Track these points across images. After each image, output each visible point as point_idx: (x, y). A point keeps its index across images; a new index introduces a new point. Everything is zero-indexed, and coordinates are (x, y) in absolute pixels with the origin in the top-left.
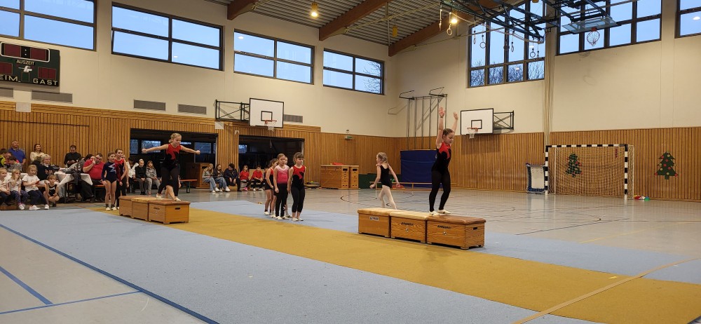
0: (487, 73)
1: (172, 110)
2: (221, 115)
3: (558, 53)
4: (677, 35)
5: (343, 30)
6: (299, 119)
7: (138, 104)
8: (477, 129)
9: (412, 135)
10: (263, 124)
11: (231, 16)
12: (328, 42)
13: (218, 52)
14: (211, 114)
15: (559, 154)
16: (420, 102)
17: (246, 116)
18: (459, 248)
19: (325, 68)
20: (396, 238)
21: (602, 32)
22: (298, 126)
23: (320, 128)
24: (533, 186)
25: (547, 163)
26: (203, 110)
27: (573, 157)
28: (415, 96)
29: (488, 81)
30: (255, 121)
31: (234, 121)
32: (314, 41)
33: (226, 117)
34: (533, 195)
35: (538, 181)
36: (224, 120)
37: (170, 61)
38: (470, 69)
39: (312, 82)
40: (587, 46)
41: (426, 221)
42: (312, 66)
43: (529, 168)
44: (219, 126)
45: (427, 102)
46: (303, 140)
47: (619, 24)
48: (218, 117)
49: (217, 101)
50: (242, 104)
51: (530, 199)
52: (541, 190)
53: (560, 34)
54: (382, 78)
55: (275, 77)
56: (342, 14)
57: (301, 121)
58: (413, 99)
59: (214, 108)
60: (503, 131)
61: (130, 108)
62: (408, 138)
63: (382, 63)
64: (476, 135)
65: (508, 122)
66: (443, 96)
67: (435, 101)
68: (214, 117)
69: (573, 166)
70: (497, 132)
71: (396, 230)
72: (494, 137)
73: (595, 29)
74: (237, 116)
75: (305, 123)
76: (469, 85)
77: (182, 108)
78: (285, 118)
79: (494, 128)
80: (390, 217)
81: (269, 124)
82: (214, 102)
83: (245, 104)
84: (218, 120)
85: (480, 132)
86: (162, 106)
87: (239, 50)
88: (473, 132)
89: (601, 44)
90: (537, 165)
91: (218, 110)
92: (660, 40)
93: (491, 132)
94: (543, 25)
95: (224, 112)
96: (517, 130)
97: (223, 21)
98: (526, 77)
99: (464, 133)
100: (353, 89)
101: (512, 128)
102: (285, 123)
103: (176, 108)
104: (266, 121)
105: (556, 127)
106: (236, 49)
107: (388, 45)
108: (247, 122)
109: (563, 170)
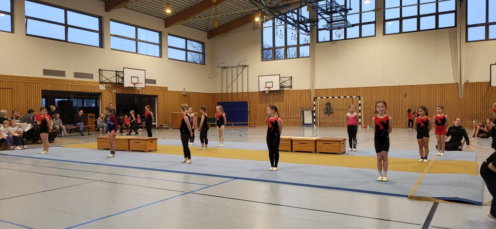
0: (274, 53)
1: (69, 76)
2: (104, 79)
3: (318, 42)
4: (384, 34)
5: (182, 21)
6: (154, 82)
7: (46, 72)
8: (269, 88)
9: (225, 91)
10: (132, 85)
11: (108, 9)
12: (171, 29)
13: (97, 35)
14: (96, 79)
15: (320, 103)
16: (230, 70)
17: (120, 80)
18: (337, 154)
19: (169, 47)
20: (296, 151)
21: (343, 30)
22: (153, 87)
23: (167, 88)
24: (305, 122)
25: (314, 108)
26: (91, 76)
27: (328, 104)
28: (226, 66)
29: (275, 58)
30: (127, 84)
31: (112, 83)
32: (161, 28)
33: (107, 81)
34: (306, 128)
35: (308, 119)
36: (105, 83)
37: (66, 41)
38: (263, 49)
39: (161, 56)
40: (335, 38)
41: (316, 141)
42: (160, 45)
43: (303, 111)
44: (102, 87)
45: (235, 70)
46: (157, 96)
47: (353, 25)
48: (101, 81)
49: (100, 70)
50: (117, 72)
51: (304, 130)
52: (311, 124)
53: (318, 30)
54: (203, 53)
55: (137, 52)
56: (182, 11)
57: (155, 83)
58: (225, 68)
59: (98, 74)
60: (285, 89)
61: (40, 74)
62: (222, 94)
63: (203, 44)
64: (269, 91)
65: (288, 83)
66: (245, 66)
67: (240, 69)
68: (98, 81)
69: (329, 110)
70: (282, 89)
71: (295, 147)
72: (280, 92)
73: (339, 28)
74: (114, 80)
75: (158, 84)
76: (262, 60)
77: (77, 75)
78: (147, 81)
79: (281, 87)
80: (292, 141)
81: (137, 86)
82: (98, 70)
83: (119, 72)
84: (101, 83)
85: (271, 89)
86: (62, 73)
87: (113, 34)
88: (267, 89)
89: (342, 37)
90: (307, 109)
91: (101, 76)
92: (375, 36)
93: (279, 89)
94: (308, 24)
95: (105, 77)
96: (294, 88)
97: (102, 13)
98: (298, 56)
99: (261, 90)
100: (186, 61)
101: (291, 87)
102: (146, 84)
103: (73, 75)
104: (135, 84)
105: (318, 86)
106: (111, 33)
107: (207, 31)
108: (123, 84)
109: (323, 112)
